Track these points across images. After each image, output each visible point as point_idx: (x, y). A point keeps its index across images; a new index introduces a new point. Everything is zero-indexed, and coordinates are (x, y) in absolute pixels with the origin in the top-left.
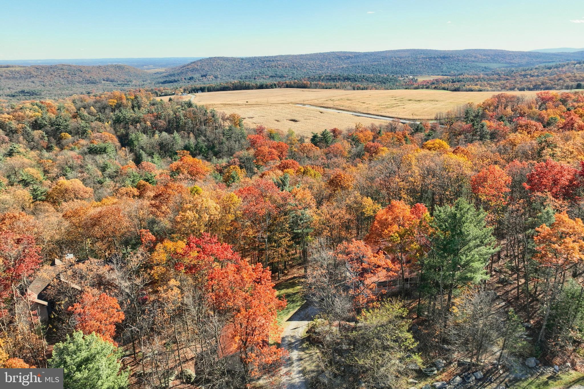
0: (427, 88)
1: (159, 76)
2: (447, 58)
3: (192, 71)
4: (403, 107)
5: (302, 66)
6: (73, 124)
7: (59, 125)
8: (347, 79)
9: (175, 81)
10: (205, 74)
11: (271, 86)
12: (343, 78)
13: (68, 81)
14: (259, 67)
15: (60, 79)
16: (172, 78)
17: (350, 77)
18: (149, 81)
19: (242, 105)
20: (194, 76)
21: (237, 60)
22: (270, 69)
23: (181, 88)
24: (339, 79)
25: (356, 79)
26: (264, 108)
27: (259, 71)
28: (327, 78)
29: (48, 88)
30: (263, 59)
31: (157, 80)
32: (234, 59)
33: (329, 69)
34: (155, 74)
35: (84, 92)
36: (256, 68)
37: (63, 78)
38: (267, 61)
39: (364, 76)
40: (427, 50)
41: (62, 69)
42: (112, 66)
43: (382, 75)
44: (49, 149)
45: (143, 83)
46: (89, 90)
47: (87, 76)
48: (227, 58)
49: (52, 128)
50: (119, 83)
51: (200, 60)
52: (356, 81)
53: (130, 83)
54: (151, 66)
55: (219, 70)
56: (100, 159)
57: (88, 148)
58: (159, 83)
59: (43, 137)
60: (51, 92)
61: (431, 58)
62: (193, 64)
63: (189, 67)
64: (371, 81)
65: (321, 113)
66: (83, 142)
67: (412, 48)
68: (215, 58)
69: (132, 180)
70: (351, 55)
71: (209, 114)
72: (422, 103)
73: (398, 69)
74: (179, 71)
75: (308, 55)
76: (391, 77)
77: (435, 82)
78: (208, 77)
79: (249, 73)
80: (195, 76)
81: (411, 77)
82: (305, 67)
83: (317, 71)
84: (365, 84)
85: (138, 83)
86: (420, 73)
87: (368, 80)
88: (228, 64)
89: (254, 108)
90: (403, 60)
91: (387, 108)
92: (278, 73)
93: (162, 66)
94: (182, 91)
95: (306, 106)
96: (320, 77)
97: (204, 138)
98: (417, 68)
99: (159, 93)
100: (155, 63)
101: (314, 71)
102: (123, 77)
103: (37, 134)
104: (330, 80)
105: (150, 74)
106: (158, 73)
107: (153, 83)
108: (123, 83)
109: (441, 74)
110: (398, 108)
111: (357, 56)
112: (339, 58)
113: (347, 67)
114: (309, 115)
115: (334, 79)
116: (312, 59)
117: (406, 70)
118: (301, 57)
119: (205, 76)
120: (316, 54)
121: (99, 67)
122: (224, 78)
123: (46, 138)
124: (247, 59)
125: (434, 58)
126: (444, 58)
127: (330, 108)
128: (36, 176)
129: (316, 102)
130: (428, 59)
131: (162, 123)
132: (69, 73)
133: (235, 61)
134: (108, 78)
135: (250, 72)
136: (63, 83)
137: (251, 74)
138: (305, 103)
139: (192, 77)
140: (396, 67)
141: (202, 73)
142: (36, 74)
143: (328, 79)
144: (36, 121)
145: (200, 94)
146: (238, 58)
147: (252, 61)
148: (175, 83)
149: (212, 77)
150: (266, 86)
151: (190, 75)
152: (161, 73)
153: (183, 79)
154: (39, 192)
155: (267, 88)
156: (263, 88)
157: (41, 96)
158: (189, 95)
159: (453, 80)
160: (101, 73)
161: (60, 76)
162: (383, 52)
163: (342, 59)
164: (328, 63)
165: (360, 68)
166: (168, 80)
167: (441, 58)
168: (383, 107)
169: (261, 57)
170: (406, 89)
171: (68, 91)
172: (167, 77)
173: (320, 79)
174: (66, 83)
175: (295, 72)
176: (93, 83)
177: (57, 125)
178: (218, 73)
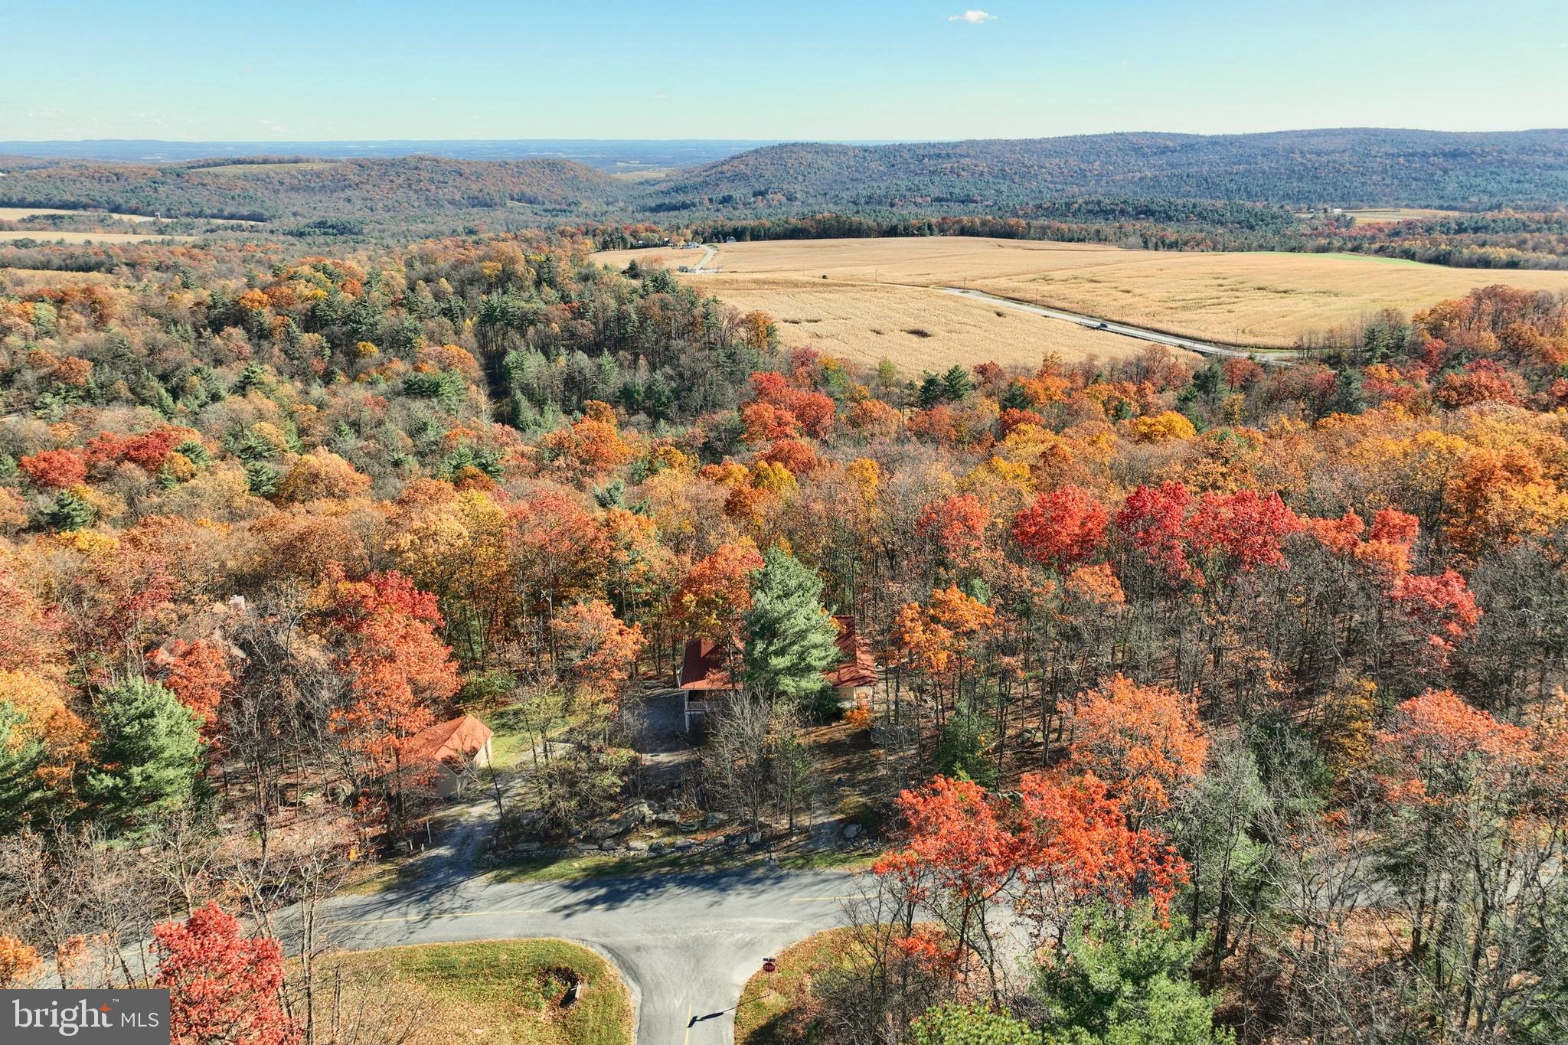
0: (1355, 249)
1: (650, 189)
2: (1464, 155)
3: (732, 180)
4: (1230, 307)
5: (1027, 175)
6: (387, 320)
7: (359, 322)
8: (1145, 213)
9: (685, 206)
10: (763, 188)
11: (919, 228)
12: (1135, 208)
13: (427, 199)
14: (908, 171)
15: (411, 193)
16: (681, 198)
17: (1154, 207)
18: (621, 204)
19: (805, 284)
20: (733, 194)
21: (851, 153)
22: (936, 179)
23: (687, 227)
24: (1122, 212)
25: (1171, 214)
26: (858, 296)
27: (906, 183)
28: (1090, 207)
29: (381, 214)
30: (921, 152)
31: (641, 202)
32: (841, 150)
33: (1103, 183)
34: (641, 183)
35: (460, 229)
36: (901, 174)
37: (416, 191)
38: (930, 157)
39: (1195, 206)
40: (1404, 131)
41: (417, 168)
42: (535, 163)
43: (1248, 204)
44: (328, 378)
45: (605, 208)
46: (471, 225)
47: (474, 187)
48: (826, 145)
49: (344, 329)
50: (548, 206)
51: (756, 151)
52: (1170, 219)
53: (572, 207)
54: (635, 163)
55: (800, 178)
56: (419, 408)
57: (405, 383)
58: (644, 209)
59: (322, 348)
60: (385, 226)
61: (1412, 155)
62: (736, 163)
63: (726, 168)
64: (1213, 221)
65: (999, 315)
66: (400, 366)
67: (1357, 126)
68: (794, 145)
69: (454, 463)
70: (1170, 144)
71: (699, 311)
72: (1289, 300)
73: (1305, 186)
74: (700, 179)
75: (1047, 140)
76: (1275, 209)
77: (1404, 230)
78: (770, 197)
79: (880, 188)
80: (736, 194)
81: (1338, 211)
82: (1036, 175)
83: (1068, 188)
84: (1191, 231)
85: (594, 209)
86: (1372, 201)
87: (1204, 218)
88: (827, 164)
89: (831, 296)
90: (1324, 159)
91: (1184, 308)
92: (957, 191)
93: (661, 163)
94: (690, 236)
95: (970, 295)
96: (1068, 205)
97: (671, 372)
98: (1363, 184)
99: (630, 240)
100: (647, 154)
101: (1059, 187)
102: (559, 192)
103: (309, 340)
104: (1095, 214)
105: (627, 186)
106: (647, 182)
107: (631, 209)
108: (558, 207)
109: (1438, 202)
110: (1214, 309)
111: (1189, 145)
112: (1137, 150)
113: (1155, 179)
114: (965, 320)
115: (1106, 213)
116: (1057, 154)
117: (1331, 190)
118: (1028, 145)
119: (762, 194)
120: (1072, 140)
121: (504, 165)
122: (811, 201)
123: (328, 352)
124: (877, 149)
125: (1424, 155)
126: (1454, 155)
127: (1029, 302)
128: (274, 440)
129: (1003, 283)
130: (1401, 160)
131: (585, 328)
132: (431, 180)
133: (846, 154)
134: (523, 194)
135: (883, 185)
136: (416, 204)
137: (882, 192)
138: (969, 284)
139: (730, 197)
140: (1300, 179)
141: (757, 185)
142: (357, 179)
143: (1090, 211)
144: (313, 309)
145: (732, 245)
146: (854, 148)
147: (892, 156)
148: (684, 212)
149: (780, 196)
150: (905, 229)
151: (725, 190)
152: (656, 182)
153: (706, 202)
154: (264, 478)
155: (907, 235)
156: (896, 235)
157: (360, 237)
158: (704, 247)
159: (1460, 224)
160: (507, 180)
161: (410, 186)
162: (1269, 135)
163: (1144, 155)
164: (1103, 165)
165: (1193, 181)
166: (667, 201)
167: (1444, 154)
168: (1173, 305)
169: (918, 146)
170: (1293, 250)
171: (423, 226)
172: (668, 193)
173: (1068, 210)
174: (423, 204)
175: (1004, 188)
176: (486, 205)
177: (355, 322)
178: (798, 187)
